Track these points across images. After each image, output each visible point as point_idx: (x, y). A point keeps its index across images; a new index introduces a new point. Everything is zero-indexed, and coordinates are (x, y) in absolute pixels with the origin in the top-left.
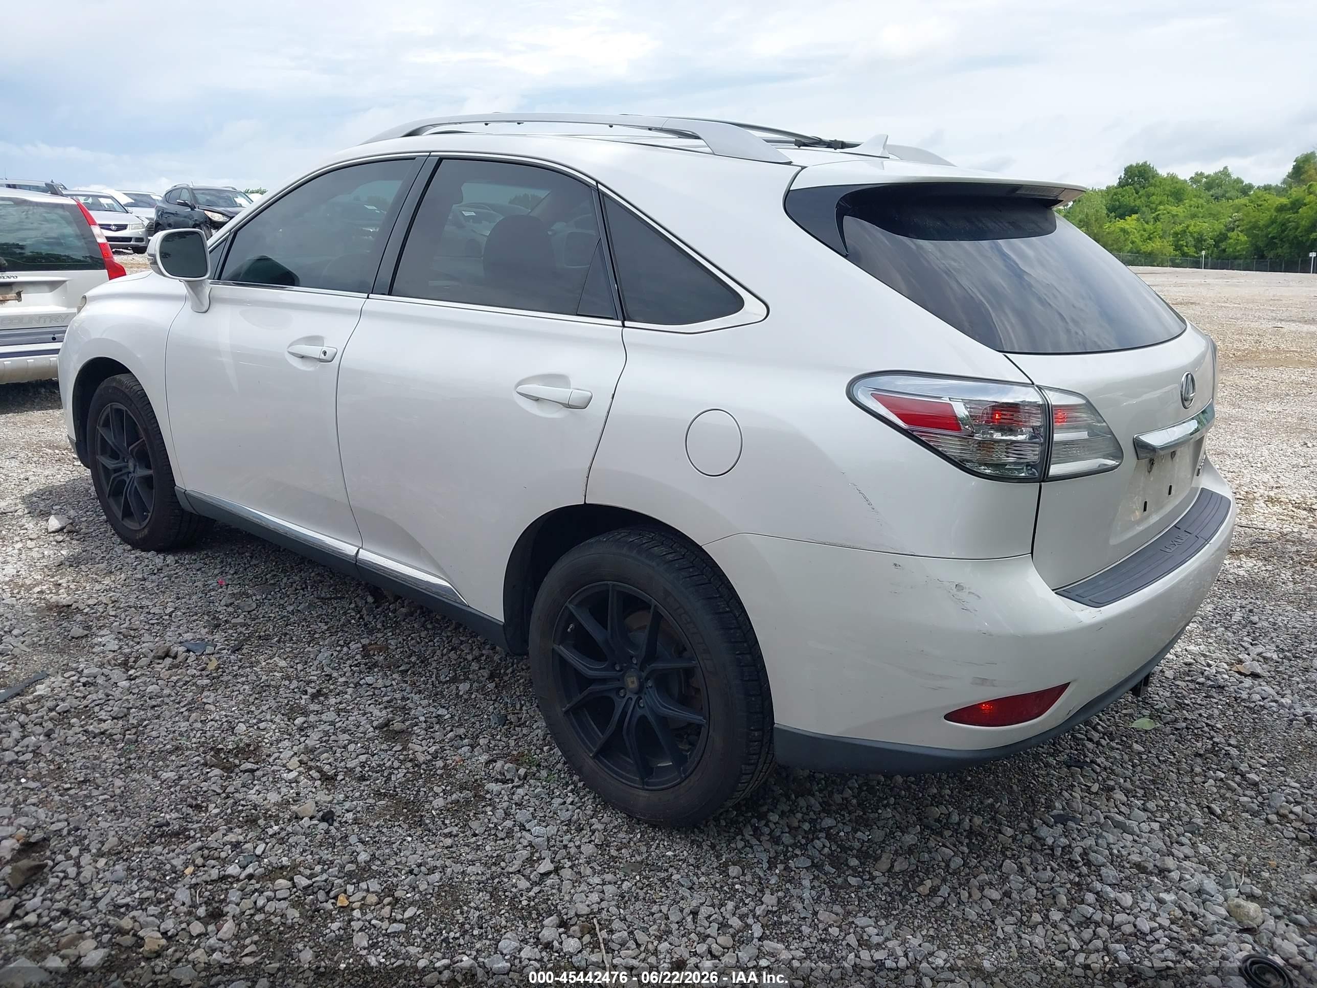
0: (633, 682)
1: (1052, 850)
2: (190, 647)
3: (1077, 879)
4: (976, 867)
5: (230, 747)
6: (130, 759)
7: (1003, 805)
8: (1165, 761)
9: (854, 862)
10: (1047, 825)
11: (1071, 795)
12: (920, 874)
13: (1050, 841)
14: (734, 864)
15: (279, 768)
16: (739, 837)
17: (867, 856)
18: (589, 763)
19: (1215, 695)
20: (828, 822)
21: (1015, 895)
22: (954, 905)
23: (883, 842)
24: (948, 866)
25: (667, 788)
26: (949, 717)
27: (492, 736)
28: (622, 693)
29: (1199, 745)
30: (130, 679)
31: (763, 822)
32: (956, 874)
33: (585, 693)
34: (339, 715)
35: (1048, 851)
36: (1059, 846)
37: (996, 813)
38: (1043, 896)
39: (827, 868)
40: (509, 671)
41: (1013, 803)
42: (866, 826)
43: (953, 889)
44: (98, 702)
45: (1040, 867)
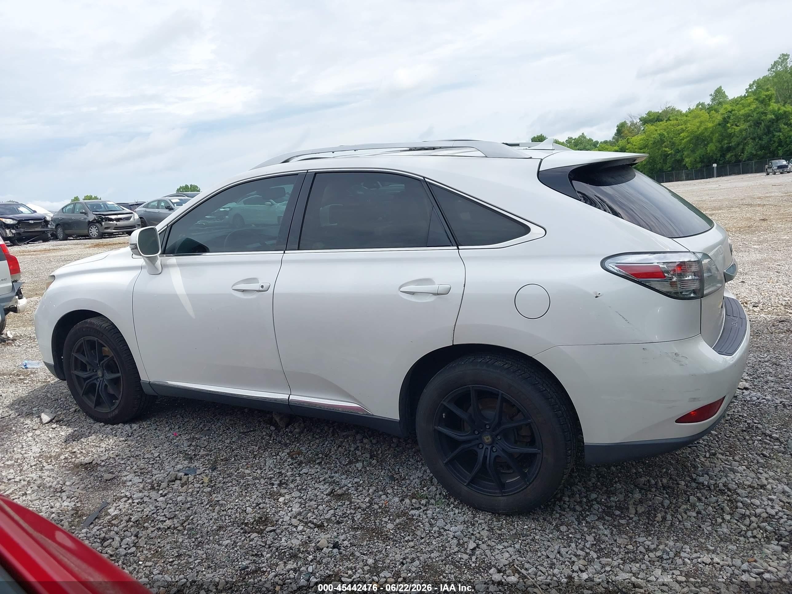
0: (488, 439)
1: (709, 487)
2: (187, 472)
3: (728, 498)
4: (676, 503)
5: (252, 521)
6: (197, 538)
7: (672, 470)
8: (730, 437)
9: (618, 513)
10: (699, 476)
11: (700, 460)
12: (652, 512)
13: (706, 483)
14: (561, 525)
15: (288, 526)
16: (554, 512)
17: (623, 508)
18: (464, 489)
19: (735, 401)
20: (594, 496)
21: (703, 512)
22: (678, 523)
23: (625, 500)
24: (663, 505)
25: (520, 492)
26: (677, 421)
27: (392, 487)
28: (481, 446)
29: (742, 426)
30: (162, 495)
31: (562, 503)
32: (669, 508)
33: (458, 450)
34: (301, 493)
35: (707, 488)
36: (712, 484)
37: (671, 475)
38: (716, 509)
39: (607, 518)
40: (379, 452)
41: (676, 469)
42: (613, 494)
43: (672, 515)
44: (153, 512)
45: (708, 497)
